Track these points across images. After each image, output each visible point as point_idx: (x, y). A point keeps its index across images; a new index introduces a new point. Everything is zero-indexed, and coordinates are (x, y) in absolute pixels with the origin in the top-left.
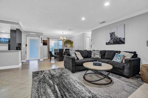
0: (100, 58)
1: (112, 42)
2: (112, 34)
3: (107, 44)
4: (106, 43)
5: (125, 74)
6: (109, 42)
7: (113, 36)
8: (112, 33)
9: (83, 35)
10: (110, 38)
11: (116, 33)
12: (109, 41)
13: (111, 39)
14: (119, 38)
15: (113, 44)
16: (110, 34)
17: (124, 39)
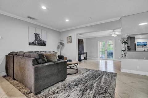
1: (37, 43)
2: (37, 35)
4: (29, 43)
7: (38, 37)
12: (33, 42)
14: (43, 41)
15: (37, 45)
16: (34, 35)
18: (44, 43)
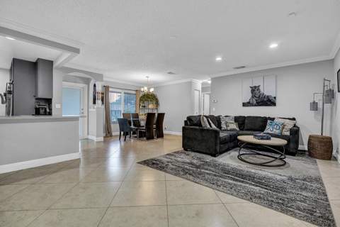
0: (238, 129)
1: (255, 102)
2: (254, 90)
3: (244, 105)
4: (243, 103)
5: (291, 151)
6: (249, 103)
7: (257, 92)
8: (255, 87)
9: (190, 84)
10: (250, 95)
11: (261, 88)
12: (248, 101)
13: (252, 97)
14: (268, 97)
15: (255, 105)
16: (251, 89)
17: (275, 98)
18: (269, 100)
